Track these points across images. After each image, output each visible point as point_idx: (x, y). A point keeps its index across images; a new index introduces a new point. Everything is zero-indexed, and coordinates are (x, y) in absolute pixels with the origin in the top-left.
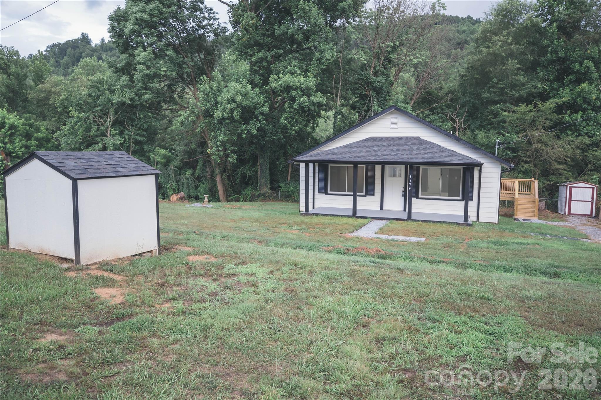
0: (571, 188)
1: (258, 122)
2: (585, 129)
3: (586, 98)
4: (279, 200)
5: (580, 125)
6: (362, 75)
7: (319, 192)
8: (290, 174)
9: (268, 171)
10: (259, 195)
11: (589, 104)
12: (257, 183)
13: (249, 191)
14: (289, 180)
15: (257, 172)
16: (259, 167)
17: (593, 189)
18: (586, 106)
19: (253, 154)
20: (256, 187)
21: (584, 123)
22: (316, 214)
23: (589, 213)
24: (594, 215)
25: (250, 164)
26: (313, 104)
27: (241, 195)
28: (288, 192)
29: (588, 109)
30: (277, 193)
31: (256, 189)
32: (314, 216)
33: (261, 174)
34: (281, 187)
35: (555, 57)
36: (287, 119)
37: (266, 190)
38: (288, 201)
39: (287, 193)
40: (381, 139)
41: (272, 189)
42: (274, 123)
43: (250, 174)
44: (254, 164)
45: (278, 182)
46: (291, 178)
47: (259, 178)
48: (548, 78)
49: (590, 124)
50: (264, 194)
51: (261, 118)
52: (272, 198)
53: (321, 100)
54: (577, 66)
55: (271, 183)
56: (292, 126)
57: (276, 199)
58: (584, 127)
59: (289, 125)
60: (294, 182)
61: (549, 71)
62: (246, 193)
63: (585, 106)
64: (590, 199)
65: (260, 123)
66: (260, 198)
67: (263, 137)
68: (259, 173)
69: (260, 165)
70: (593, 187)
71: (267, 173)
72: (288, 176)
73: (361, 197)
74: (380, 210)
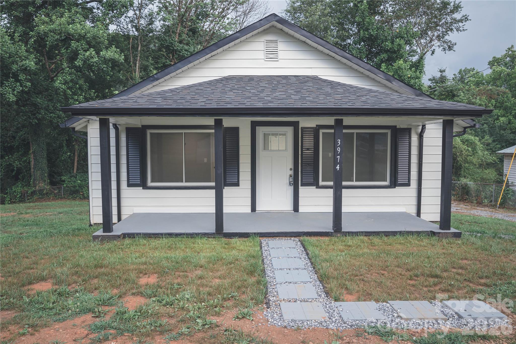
1: (18, 84)
3: (401, 76)
4: (61, 198)
6: (166, 40)
7: (129, 185)
8: (76, 164)
9: (45, 161)
10: (33, 193)
12: (31, 176)
13: (18, 189)
14: (75, 171)
15: (29, 163)
16: (32, 156)
19: (24, 140)
20: (29, 182)
22: (131, 236)
25: (20, 153)
26: (106, 61)
27: (7, 194)
28: (75, 187)
30: (59, 189)
31: (28, 185)
32: (127, 241)
33: (35, 164)
34: (64, 181)
35: (368, 35)
36: (66, 83)
37: (43, 185)
38: (74, 199)
39: (72, 188)
40: (251, 78)
41: (52, 183)
42: (51, 96)
43: (19, 166)
44: (26, 153)
45: (60, 174)
46: (78, 169)
47: (32, 170)
50: (41, 191)
51: (22, 77)
52: (51, 196)
53: (117, 56)
54: (389, 44)
55: (51, 176)
56: (74, 94)
57: (58, 197)
59: (69, 92)
60: (82, 174)
62: (15, 192)
65: (21, 86)
66: (35, 197)
67: (35, 114)
68: (32, 163)
69: (34, 152)
71: (44, 163)
72: (73, 166)
73: (214, 191)
74: (250, 212)
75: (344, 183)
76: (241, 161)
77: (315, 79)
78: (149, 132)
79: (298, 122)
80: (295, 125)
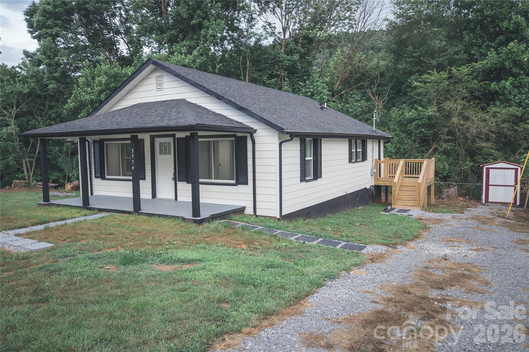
0: (488, 169)
2: (516, 98)
3: (516, 60)
5: (510, 93)
7: (96, 177)
11: (521, 68)
17: (517, 170)
18: (517, 70)
21: (516, 91)
23: (511, 200)
24: (518, 203)
29: (520, 74)
48: (476, 43)
49: (523, 92)
54: (505, 24)
58: (515, 96)
61: (477, 34)
63: (515, 70)
64: (513, 183)
70: (516, 167)
73: (132, 182)
74: (151, 198)
75: (201, 180)
76: (146, 163)
77: (184, 101)
78: (106, 142)
79: (175, 134)
80: (174, 136)
